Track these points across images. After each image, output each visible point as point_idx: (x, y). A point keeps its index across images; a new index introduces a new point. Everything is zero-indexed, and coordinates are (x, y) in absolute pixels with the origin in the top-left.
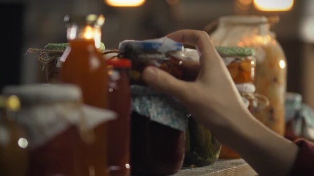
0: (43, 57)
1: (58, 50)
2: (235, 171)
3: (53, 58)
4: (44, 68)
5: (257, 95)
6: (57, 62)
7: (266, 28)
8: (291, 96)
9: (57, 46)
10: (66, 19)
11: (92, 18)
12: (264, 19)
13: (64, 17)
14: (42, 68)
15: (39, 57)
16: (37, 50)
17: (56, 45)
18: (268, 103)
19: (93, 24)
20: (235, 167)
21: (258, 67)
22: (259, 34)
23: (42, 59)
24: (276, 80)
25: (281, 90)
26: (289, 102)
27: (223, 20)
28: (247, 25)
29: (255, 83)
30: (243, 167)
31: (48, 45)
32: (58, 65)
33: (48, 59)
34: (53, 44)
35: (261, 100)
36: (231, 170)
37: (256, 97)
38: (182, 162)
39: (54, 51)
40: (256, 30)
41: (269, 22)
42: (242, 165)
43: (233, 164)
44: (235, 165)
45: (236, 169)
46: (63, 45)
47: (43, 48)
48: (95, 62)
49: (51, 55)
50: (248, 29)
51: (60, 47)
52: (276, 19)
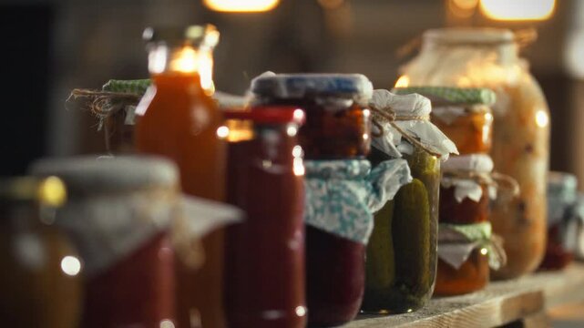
0: (100, 106)
1: (129, 93)
2: (457, 319)
3: (118, 107)
4: (101, 125)
5: (497, 175)
6: (126, 114)
7: (511, 51)
8: (556, 178)
9: (127, 85)
10: (148, 34)
11: (194, 32)
12: (508, 35)
13: (143, 31)
14: (98, 126)
15: (93, 107)
16: (89, 92)
17: (124, 82)
18: (517, 190)
19: (196, 44)
20: (456, 311)
21: (498, 124)
22: (498, 62)
23: (98, 108)
24: (530, 149)
25: (539, 167)
26: (554, 191)
27: (431, 37)
28: (475, 45)
29: (492, 154)
30: (472, 311)
31: (108, 84)
32: (129, 120)
33: (110, 109)
34: (118, 82)
35: (503, 185)
36: (450, 317)
37: (494, 180)
38: (359, 302)
39: (122, 93)
40: (493, 56)
41: (518, 41)
42: (469, 307)
43: (452, 306)
44: (457, 308)
45: (458, 314)
46: (137, 82)
47: (100, 89)
48: (200, 115)
49: (115, 101)
50: (478, 54)
51: (133, 87)
52: (531, 35)
